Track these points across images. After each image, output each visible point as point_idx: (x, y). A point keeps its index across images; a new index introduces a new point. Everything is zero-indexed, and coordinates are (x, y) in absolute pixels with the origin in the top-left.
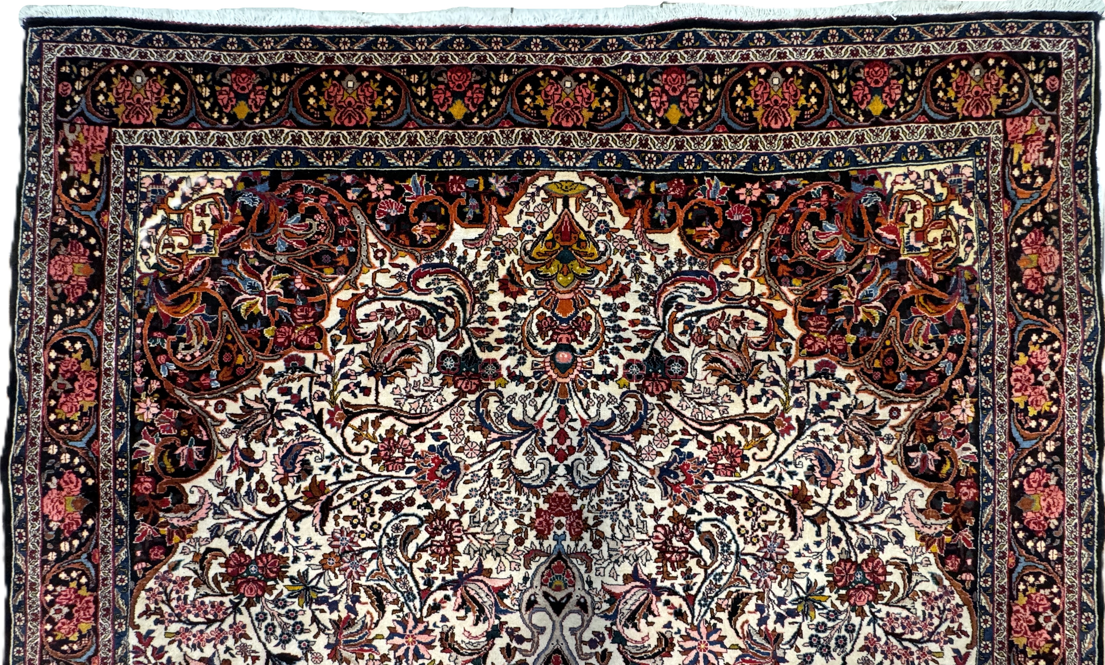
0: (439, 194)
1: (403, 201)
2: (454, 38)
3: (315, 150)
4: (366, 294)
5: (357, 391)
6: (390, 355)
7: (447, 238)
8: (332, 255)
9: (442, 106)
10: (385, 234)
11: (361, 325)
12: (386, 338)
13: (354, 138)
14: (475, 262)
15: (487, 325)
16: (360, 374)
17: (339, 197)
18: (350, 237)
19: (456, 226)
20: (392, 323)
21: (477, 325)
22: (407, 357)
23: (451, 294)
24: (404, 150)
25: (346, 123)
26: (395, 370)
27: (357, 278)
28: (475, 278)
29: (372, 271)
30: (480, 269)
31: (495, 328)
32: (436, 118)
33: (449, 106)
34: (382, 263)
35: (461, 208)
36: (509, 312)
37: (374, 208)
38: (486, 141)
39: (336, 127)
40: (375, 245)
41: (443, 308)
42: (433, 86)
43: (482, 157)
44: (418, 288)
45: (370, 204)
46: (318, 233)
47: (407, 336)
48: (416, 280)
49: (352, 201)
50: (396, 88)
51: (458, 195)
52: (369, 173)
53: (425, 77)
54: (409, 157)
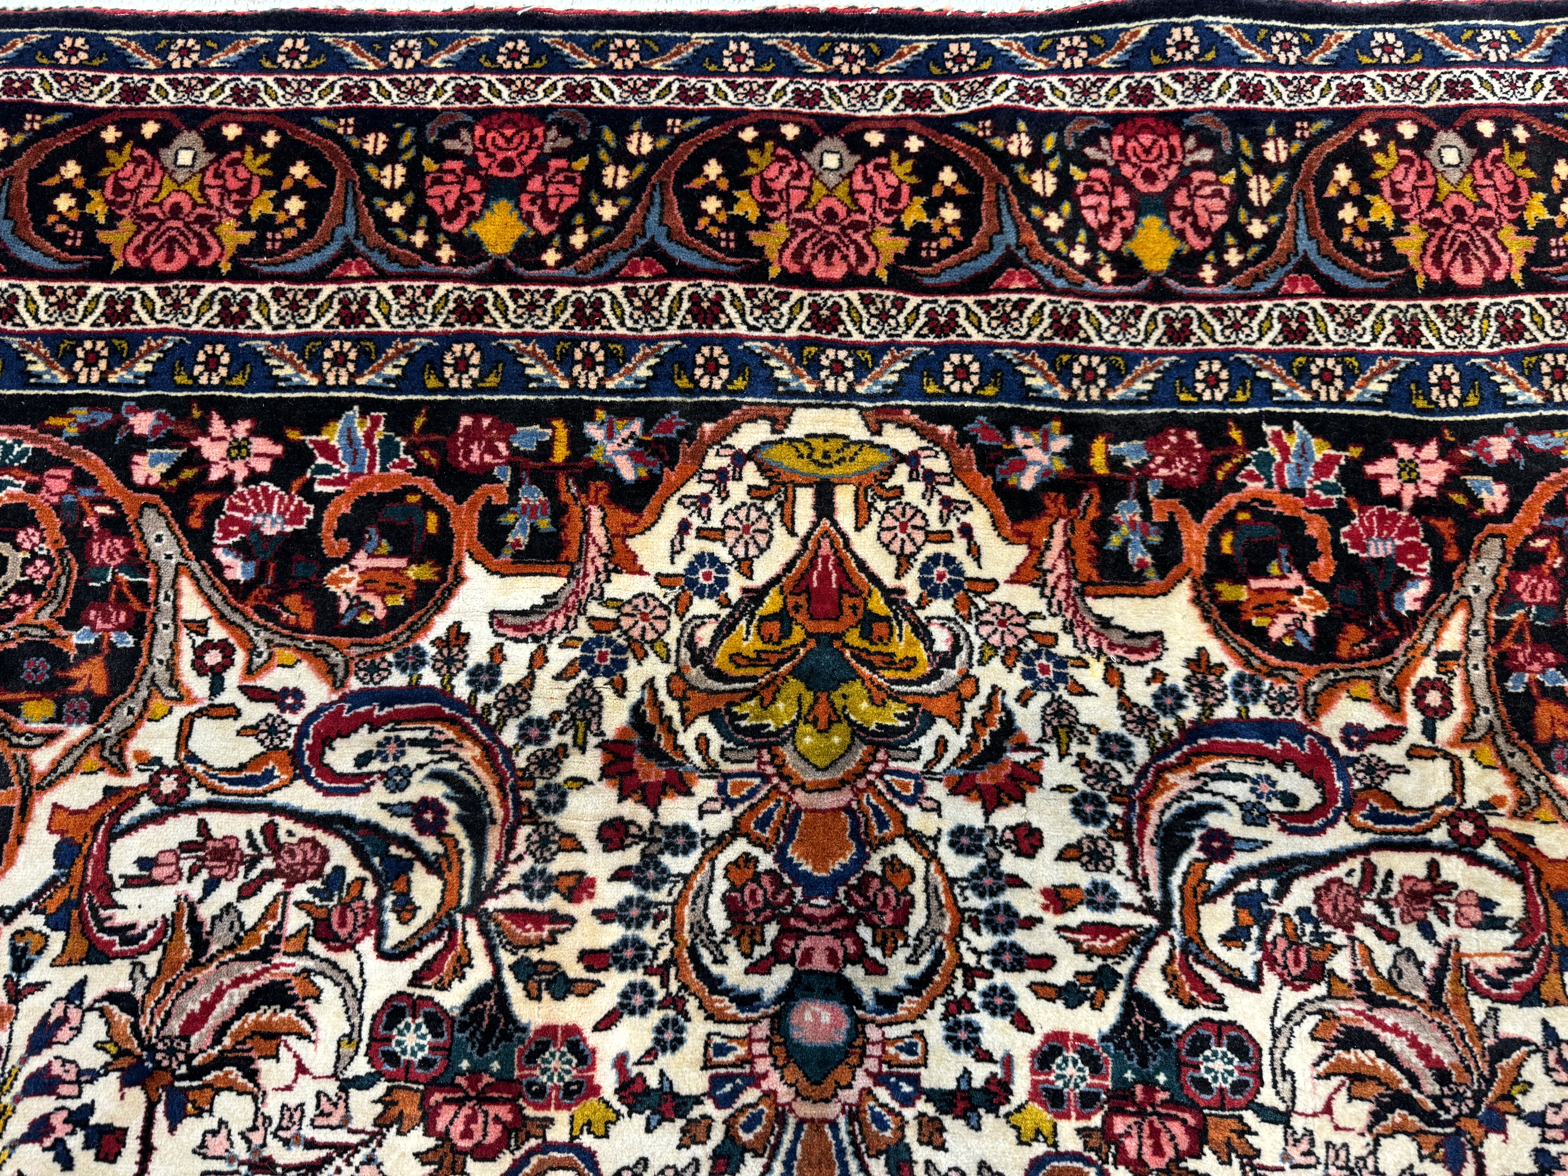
0: (423, 469)
1: (307, 491)
2: (502, 40)
3: (52, 339)
4: (152, 788)
5: (75, 1143)
6: (207, 1008)
7: (441, 607)
8: (58, 658)
9: (451, 216)
10: (239, 591)
11: (120, 897)
12: (200, 945)
13: (177, 305)
14: (527, 684)
15: (554, 902)
16: (93, 1076)
17: (107, 478)
18: (122, 601)
19: (471, 568)
20: (227, 892)
21: (519, 900)
22: (264, 1015)
23: (437, 790)
24: (324, 340)
25: (158, 263)
26: (219, 1063)
27: (127, 734)
28: (525, 738)
29: (181, 711)
30: (540, 708)
31: (582, 910)
32: (429, 252)
33: (473, 217)
34: (217, 687)
35: (491, 513)
36: (632, 856)
37: (214, 510)
38: (579, 315)
39: (126, 274)
40: (200, 627)
41: (405, 842)
42: (428, 163)
43: (566, 362)
44: (328, 772)
45: (202, 500)
46: (21, 588)
47: (274, 938)
48: (325, 741)
49: (146, 488)
50: (319, 167)
51: (485, 474)
52: (207, 404)
53: (406, 139)
54: (340, 360)
